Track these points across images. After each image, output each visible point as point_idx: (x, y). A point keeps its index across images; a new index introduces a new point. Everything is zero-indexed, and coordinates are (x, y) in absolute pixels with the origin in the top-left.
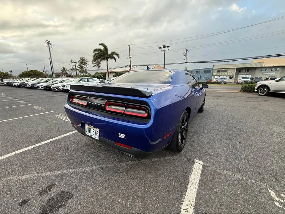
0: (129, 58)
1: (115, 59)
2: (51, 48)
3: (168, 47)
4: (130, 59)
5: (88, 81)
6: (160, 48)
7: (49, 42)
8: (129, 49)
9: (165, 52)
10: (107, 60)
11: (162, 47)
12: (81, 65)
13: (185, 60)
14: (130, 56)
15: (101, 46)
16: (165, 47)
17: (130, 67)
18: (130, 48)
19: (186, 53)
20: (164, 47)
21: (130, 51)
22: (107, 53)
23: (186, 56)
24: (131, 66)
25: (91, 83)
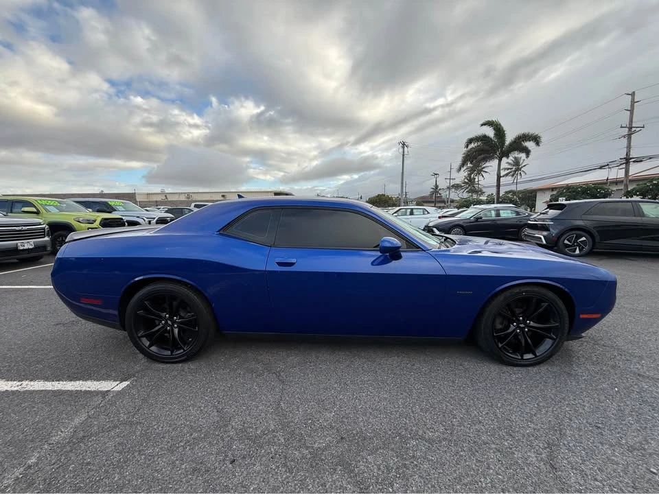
2: (406, 153)
5: (412, 213)
7: (404, 144)
12: (470, 177)
14: (631, 128)
15: (484, 127)
17: (624, 166)
18: (633, 103)
22: (504, 141)
24: (627, 163)
25: (418, 218)
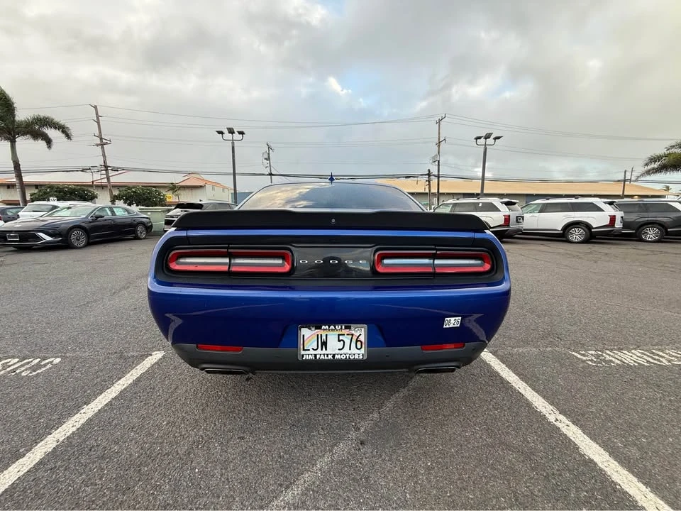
0: (97, 145)
1: (49, 142)
3: (241, 133)
4: (103, 148)
6: (221, 133)
8: (96, 119)
9: (233, 143)
10: (13, 142)
11: (226, 131)
13: (268, 169)
14: (101, 139)
16: (234, 133)
18: (98, 116)
19: (269, 154)
20: (231, 131)
21: (98, 123)
22: (14, 116)
23: (268, 159)
24: (107, 170)
